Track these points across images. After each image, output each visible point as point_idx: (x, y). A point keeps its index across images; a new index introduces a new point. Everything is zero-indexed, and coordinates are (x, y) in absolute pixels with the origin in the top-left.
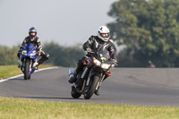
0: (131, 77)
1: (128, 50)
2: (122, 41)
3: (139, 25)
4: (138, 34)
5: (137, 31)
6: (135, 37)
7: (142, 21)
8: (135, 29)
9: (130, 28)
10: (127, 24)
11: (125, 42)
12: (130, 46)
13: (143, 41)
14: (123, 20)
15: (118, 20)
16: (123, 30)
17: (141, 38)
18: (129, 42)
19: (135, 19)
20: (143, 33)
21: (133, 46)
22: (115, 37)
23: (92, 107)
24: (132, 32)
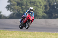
0: (15, 22)
2: (12, 10)
3: (17, 5)
6: (16, 9)
8: (16, 7)
10: (13, 5)
11: (13, 11)
12: (14, 12)
15: (10, 4)
16: (12, 7)
17: (18, 9)
18: (14, 11)
19: (16, 4)
21: (15, 12)
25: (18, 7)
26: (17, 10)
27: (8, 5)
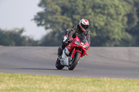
1: (54, 33)
2: (49, 26)
3: (63, 14)
4: (61, 21)
5: (60, 18)
6: (59, 23)
7: (65, 10)
8: (59, 17)
9: (55, 16)
10: (53, 13)
11: (51, 27)
12: (55, 30)
13: (65, 26)
14: (50, 10)
15: (46, 10)
16: (50, 18)
17: (64, 23)
18: (55, 27)
19: (59, 9)
20: (65, 20)
21: (58, 30)
22: (43, 23)
23: (26, 77)
24: (57, 19)
25: (65, 17)
26: (63, 26)
27: (39, 14)
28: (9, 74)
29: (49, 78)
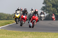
0: (50, 23)
5: (52, 9)
8: (51, 8)
9: (50, 8)
10: (49, 7)
13: (54, 12)
14: (48, 5)
15: (46, 5)
16: (48, 9)
17: (53, 11)
20: (54, 10)
21: (51, 14)
24: (50, 9)
25: (54, 8)
26: (53, 12)
28: (30, 32)
29: (47, 34)
